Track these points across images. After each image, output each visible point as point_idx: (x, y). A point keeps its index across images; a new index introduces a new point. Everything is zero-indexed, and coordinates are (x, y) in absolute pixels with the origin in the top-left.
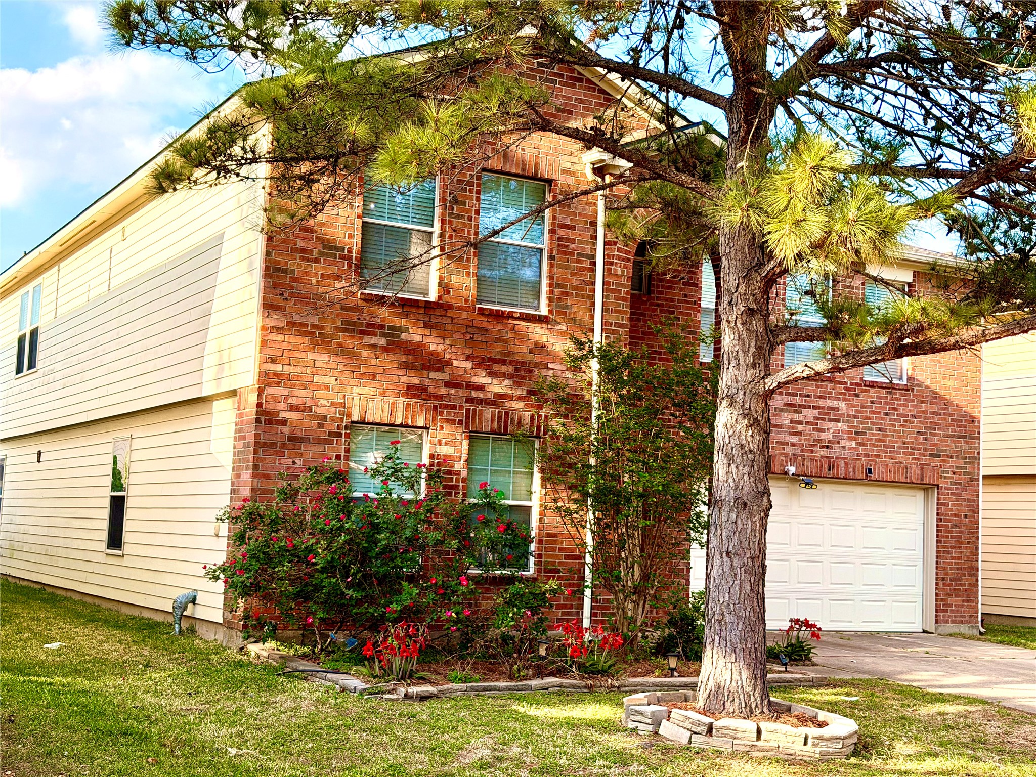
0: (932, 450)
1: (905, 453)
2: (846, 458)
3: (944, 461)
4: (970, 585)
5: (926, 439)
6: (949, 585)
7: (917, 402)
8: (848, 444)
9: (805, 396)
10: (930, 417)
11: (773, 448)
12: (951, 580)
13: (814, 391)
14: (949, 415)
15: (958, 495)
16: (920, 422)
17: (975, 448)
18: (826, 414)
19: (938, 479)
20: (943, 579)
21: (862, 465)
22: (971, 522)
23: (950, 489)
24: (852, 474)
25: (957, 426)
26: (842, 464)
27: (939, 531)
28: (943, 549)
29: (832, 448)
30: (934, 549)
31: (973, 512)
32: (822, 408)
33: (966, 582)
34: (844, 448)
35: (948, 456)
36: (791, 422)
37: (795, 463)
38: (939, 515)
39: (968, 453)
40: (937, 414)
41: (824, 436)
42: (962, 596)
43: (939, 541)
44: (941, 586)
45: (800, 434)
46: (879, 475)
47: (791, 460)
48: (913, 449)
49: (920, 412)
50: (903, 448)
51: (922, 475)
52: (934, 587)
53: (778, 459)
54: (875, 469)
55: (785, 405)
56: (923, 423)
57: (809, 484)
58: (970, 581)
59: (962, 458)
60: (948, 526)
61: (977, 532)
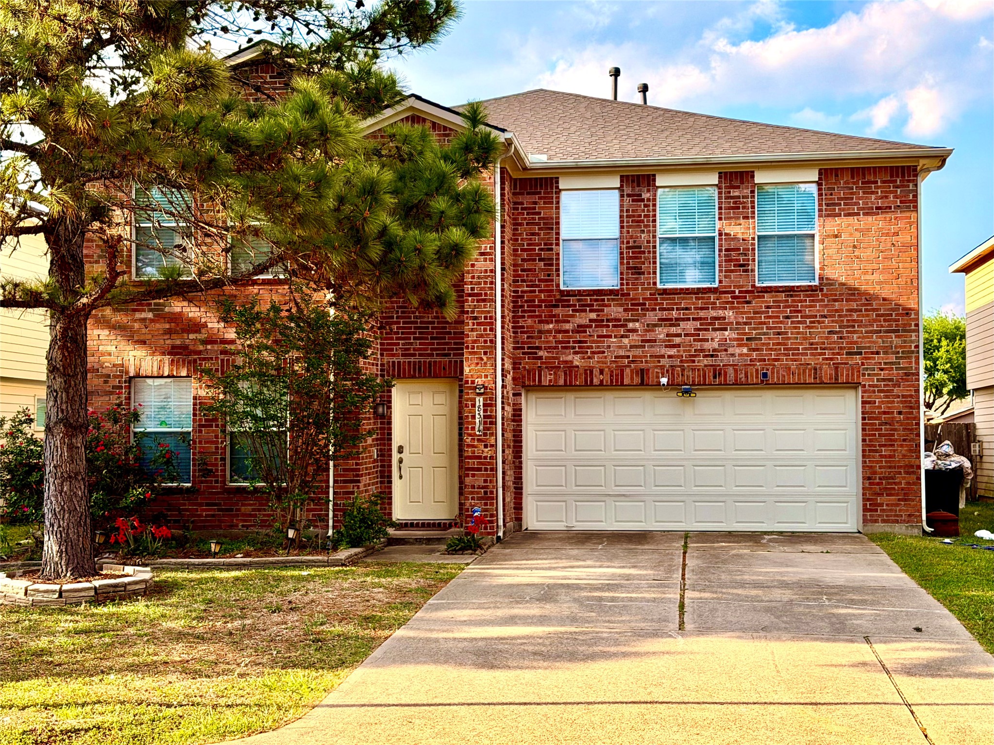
0: (850, 348)
1: (812, 354)
2: (735, 365)
3: (866, 358)
4: (908, 483)
5: (841, 338)
6: (878, 484)
7: (828, 301)
8: (737, 351)
9: (683, 309)
10: (846, 315)
11: (646, 362)
12: (880, 479)
13: (694, 304)
14: (874, 310)
15: (888, 391)
16: (833, 321)
17: (912, 342)
18: (710, 324)
19: (858, 377)
20: (869, 478)
21: (757, 370)
22: (908, 418)
23: (876, 386)
24: (743, 379)
25: (885, 320)
26: (731, 371)
27: (864, 430)
28: (869, 448)
29: (717, 356)
30: (861, 448)
31: (911, 408)
32: (704, 319)
33: (903, 480)
34: (733, 355)
35: (872, 353)
36: (668, 335)
37: (673, 374)
38: (863, 413)
39: (901, 347)
40: (856, 311)
41: (707, 345)
42: (898, 495)
43: (864, 440)
44: (867, 485)
45: (678, 346)
46: (778, 378)
47: (668, 371)
48: (824, 349)
49: (832, 311)
50: (811, 349)
51: (836, 374)
52: (861, 486)
53: (653, 373)
54: (773, 373)
55: (659, 320)
56: (836, 322)
57: (687, 392)
58: (908, 480)
59: (893, 353)
60: (875, 424)
61: (916, 429)
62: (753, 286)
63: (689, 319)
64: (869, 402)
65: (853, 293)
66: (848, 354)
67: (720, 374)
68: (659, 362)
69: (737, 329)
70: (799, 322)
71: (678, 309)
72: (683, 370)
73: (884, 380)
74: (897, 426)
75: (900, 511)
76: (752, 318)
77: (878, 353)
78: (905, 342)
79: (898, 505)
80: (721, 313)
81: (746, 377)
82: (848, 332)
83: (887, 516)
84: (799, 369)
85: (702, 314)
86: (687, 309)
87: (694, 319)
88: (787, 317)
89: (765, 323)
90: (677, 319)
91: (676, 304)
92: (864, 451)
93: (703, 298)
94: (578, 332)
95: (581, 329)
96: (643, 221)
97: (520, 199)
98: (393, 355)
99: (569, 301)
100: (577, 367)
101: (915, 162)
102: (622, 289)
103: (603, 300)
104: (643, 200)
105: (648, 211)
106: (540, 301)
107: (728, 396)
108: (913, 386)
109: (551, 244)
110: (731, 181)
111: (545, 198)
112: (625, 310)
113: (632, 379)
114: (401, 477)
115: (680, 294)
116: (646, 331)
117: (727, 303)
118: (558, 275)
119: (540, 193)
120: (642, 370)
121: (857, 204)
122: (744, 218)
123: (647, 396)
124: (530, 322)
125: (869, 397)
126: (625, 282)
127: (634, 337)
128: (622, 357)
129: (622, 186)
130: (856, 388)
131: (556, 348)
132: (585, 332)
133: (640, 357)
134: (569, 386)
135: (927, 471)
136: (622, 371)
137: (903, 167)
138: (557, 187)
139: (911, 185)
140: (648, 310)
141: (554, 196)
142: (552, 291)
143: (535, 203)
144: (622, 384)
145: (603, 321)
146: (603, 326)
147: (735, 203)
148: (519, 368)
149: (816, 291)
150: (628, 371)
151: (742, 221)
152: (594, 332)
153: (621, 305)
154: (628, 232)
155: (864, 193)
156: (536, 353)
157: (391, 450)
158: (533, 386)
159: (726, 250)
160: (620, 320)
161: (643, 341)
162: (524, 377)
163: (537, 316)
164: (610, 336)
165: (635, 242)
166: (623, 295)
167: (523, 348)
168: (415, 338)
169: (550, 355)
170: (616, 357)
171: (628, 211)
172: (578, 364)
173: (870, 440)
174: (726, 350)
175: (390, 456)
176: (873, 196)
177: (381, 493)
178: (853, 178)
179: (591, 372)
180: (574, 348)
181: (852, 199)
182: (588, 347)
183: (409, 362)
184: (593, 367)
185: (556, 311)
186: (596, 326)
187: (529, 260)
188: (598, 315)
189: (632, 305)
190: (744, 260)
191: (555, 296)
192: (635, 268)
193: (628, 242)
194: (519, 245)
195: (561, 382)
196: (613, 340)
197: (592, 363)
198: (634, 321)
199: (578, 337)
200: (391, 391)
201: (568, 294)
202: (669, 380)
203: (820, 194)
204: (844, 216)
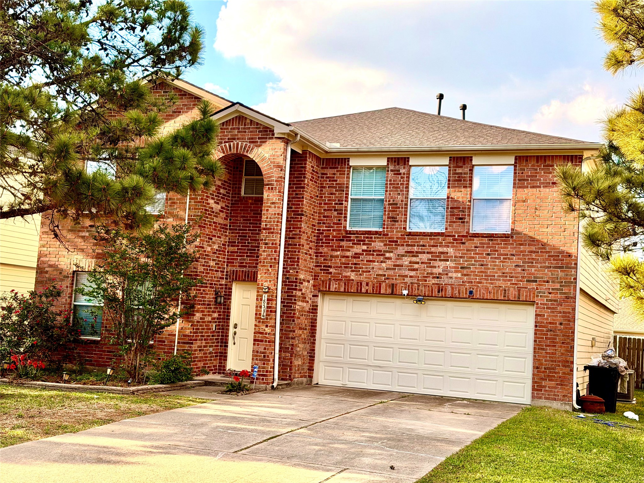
0: (529, 277)
1: (504, 280)
2: (452, 285)
3: (540, 285)
4: (564, 373)
5: (523, 270)
6: (543, 372)
7: (516, 245)
9: (421, 246)
10: (528, 255)
11: (396, 279)
12: (545, 369)
13: (428, 242)
14: (547, 252)
15: (553, 308)
16: (518, 259)
17: (571, 275)
18: (438, 256)
19: (534, 297)
20: (537, 368)
21: (466, 289)
22: (566, 328)
23: (545, 304)
24: (457, 294)
25: (554, 260)
26: (449, 288)
27: (535, 334)
28: (538, 347)
29: (441, 278)
30: (533, 347)
31: (569, 321)
32: (434, 253)
33: (561, 370)
34: (451, 278)
35: (544, 281)
36: (410, 263)
37: (412, 289)
38: (536, 322)
40: (534, 252)
41: (435, 271)
42: (556, 380)
43: (535, 341)
44: (536, 372)
45: (417, 270)
46: (480, 295)
47: (409, 286)
48: (512, 277)
49: (519, 252)
50: (503, 276)
51: (519, 295)
52: (532, 373)
53: (399, 286)
54: (476, 291)
55: (406, 252)
56: (521, 259)
57: (420, 301)
58: (564, 371)
59: (558, 283)
60: (543, 331)
61: (572, 336)
62: (468, 233)
63: (424, 253)
64: (540, 315)
65: (533, 241)
66: (528, 281)
67: (442, 290)
68: (404, 280)
69: (455, 260)
70: (496, 258)
71: (418, 246)
72: (419, 286)
73: (551, 300)
74: (558, 333)
75: (558, 392)
76: (465, 254)
77: (548, 282)
78: (567, 275)
79: (555, 388)
80: (445, 250)
81: (459, 293)
82: (528, 266)
83: (548, 395)
84: (494, 290)
85: (433, 249)
86: (423, 246)
87: (428, 253)
88: (488, 254)
89: (473, 258)
90: (417, 252)
91: (417, 242)
92: (535, 348)
93: (434, 239)
94: (355, 258)
95: (356, 256)
96: (399, 188)
97: (325, 171)
98: (234, 266)
99: (350, 237)
100: (353, 280)
101: (580, 152)
102: (384, 231)
103: (372, 238)
104: (400, 174)
105: (403, 181)
106: (333, 237)
107: (450, 305)
109: (342, 201)
110: (457, 163)
111: (340, 171)
112: (385, 245)
113: (386, 290)
114: (234, 344)
115: (420, 236)
116: (397, 259)
117: (450, 243)
118: (346, 221)
119: (338, 168)
120: (393, 285)
121: (540, 180)
122: (464, 187)
123: (398, 302)
124: (326, 249)
125: (540, 312)
126: (386, 226)
127: (389, 262)
128: (381, 275)
129: (388, 164)
130: (532, 305)
131: (341, 267)
132: (359, 258)
133: (391, 276)
134: (347, 293)
136: (380, 285)
137: (572, 156)
138: (348, 164)
140: (399, 245)
141: (346, 170)
142: (340, 230)
143: (334, 174)
144: (380, 293)
145: (370, 251)
146: (370, 255)
147: (459, 177)
148: (317, 279)
149: (509, 237)
150: (383, 285)
151: (463, 189)
152: (365, 258)
153: (382, 242)
154: (390, 194)
155: (544, 173)
156: (328, 270)
157: (228, 326)
158: (326, 291)
159: (451, 208)
160: (381, 251)
161: (394, 265)
162: (320, 285)
163: (330, 246)
164: (374, 261)
165: (393, 201)
166: (384, 235)
167: (321, 266)
168: (247, 256)
169: (337, 271)
170: (377, 275)
171: (390, 180)
172: (353, 278)
173: (540, 342)
174: (447, 274)
175: (228, 330)
176: (551, 175)
177: (220, 353)
178: (537, 162)
179: (361, 284)
180: (351, 268)
181: (536, 176)
182: (360, 268)
183: (243, 271)
184: (362, 281)
185: (342, 243)
186: (366, 255)
187: (328, 210)
188: (368, 248)
189: (390, 241)
190: (462, 215)
191: (342, 234)
192: (393, 218)
193: (389, 201)
194: (323, 200)
195: (342, 289)
196: (376, 264)
197: (362, 278)
198: (390, 252)
199: (355, 261)
200: (231, 289)
201: (351, 233)
202: (409, 292)
203: (515, 173)
204: (530, 188)
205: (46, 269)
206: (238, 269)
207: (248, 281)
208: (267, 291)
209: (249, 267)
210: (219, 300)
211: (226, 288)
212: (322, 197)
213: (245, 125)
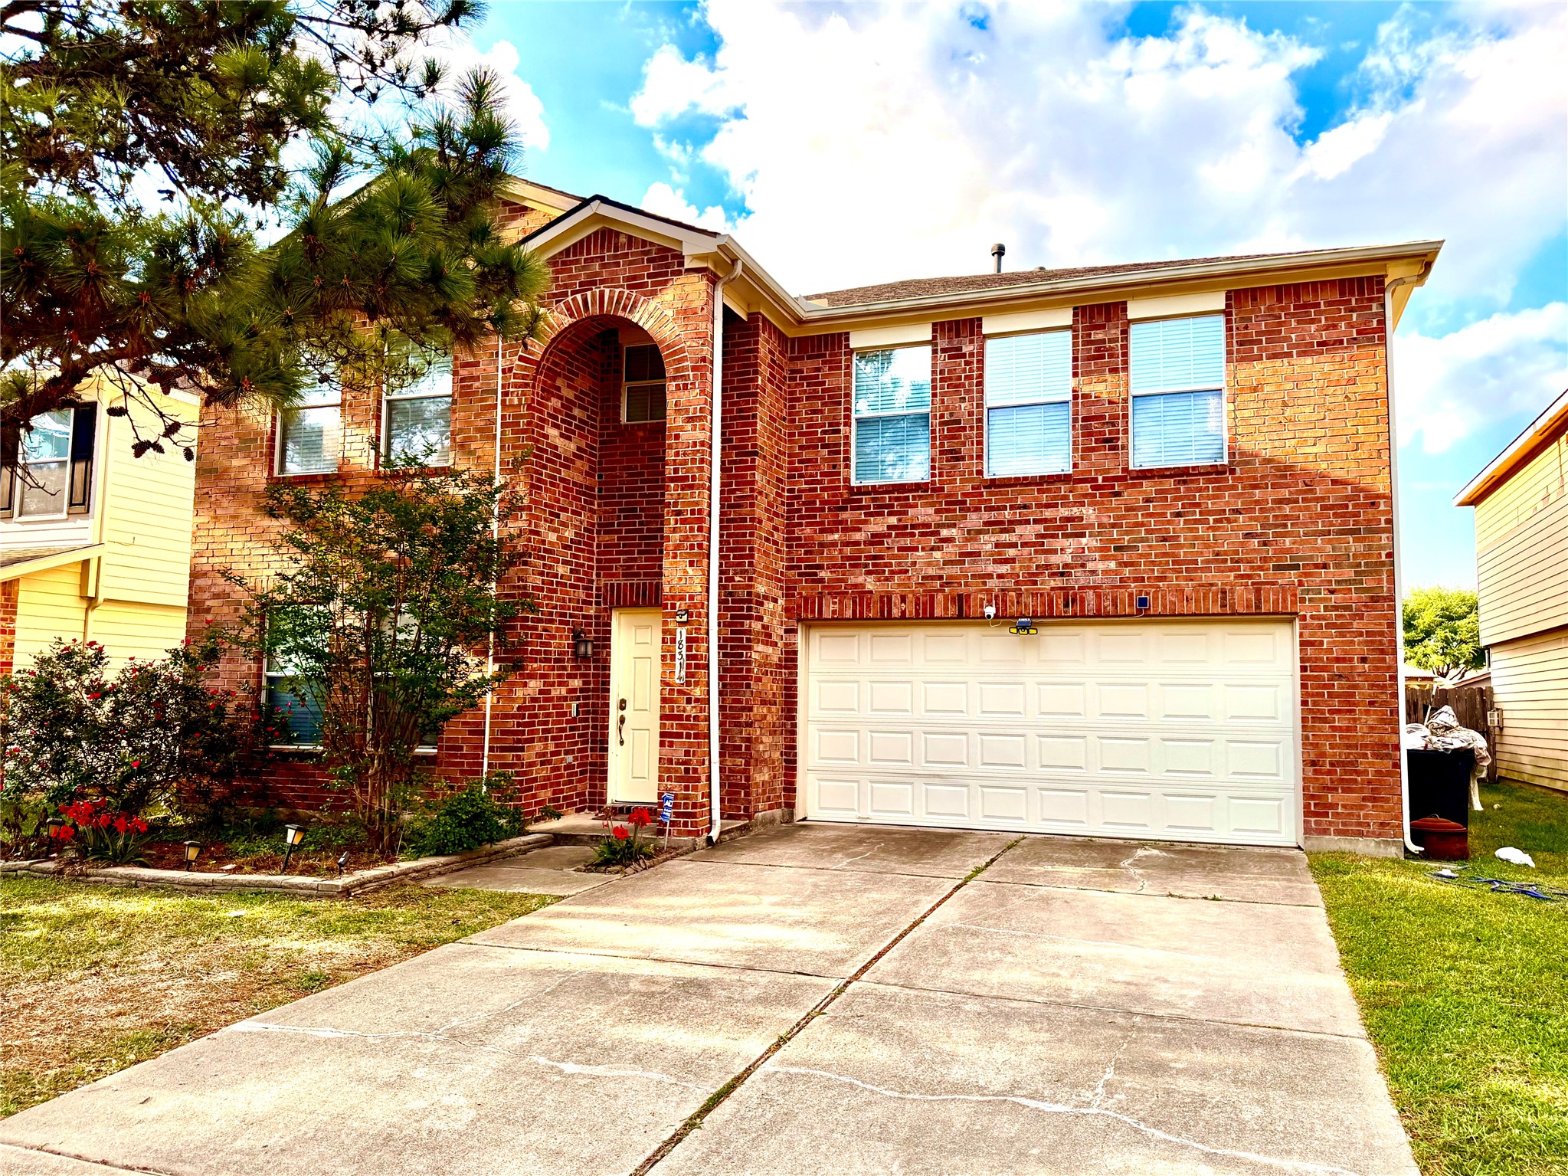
0: (1279, 559)
1: (1218, 570)
2: (1097, 587)
3: (1306, 575)
4: (1378, 773)
5: (1265, 544)
6: (1329, 772)
7: (1244, 488)
8: (1101, 566)
10: (1273, 509)
11: (966, 584)
12: (1332, 764)
13: (1035, 499)
14: (1317, 500)
15: (1342, 626)
16: (1251, 519)
17: (1381, 548)
18: (1060, 528)
19: (1294, 603)
20: (1313, 763)
21: (1131, 595)
22: (1377, 669)
23: (1324, 618)
24: (1110, 608)
25: (1335, 515)
26: (1090, 596)
27: (1304, 686)
28: (1312, 715)
29: (1070, 574)
30: (1299, 716)
31: (1382, 652)
32: (1051, 520)
33: (1370, 766)
34: (1093, 572)
35: (1317, 566)
36: (997, 545)
37: (1004, 602)
38: (1302, 660)
39: (1364, 556)
40: (1288, 501)
41: (1054, 559)
42: (1361, 791)
43: (1304, 703)
44: (1310, 774)
45: (1012, 560)
46: (1164, 606)
47: (997, 597)
48: (1237, 562)
49: (1251, 503)
50: (1216, 561)
51: (1258, 600)
52: (1301, 775)
53: (975, 599)
55: (986, 524)
56: (1256, 519)
57: (1024, 628)
58: (1378, 767)
59: (1351, 566)
60: (1322, 678)
61: (1391, 686)
62: (1125, 470)
63: (1027, 522)
64: (1311, 644)
65: (1283, 473)
66: (1276, 568)
67: (1074, 600)
68: (985, 584)
69: (1100, 534)
70: (1196, 521)
71: (1012, 507)
72: (1019, 596)
73: (1336, 608)
74: (1358, 680)
75: (1366, 816)
76: (1123, 517)
77: (1325, 566)
79: (1362, 807)
80: (1075, 511)
81: (1115, 604)
82: (1276, 535)
83: (1344, 824)
84: (1198, 592)
85: (1048, 513)
86: (1025, 507)
87: (1036, 522)
88: (1179, 515)
89: (1142, 524)
90: (1011, 522)
91: (1010, 500)
92: (1304, 719)
93: (1048, 491)
94: (872, 544)
95: (877, 539)
96: (963, 385)
97: (799, 365)
98: (613, 575)
99: (861, 500)
100: (871, 592)
101: (1379, 268)
102: (933, 483)
103: (907, 498)
104: (963, 356)
105: (971, 370)
106: (823, 502)
107: (1091, 635)
108: (1385, 617)
109: (838, 424)
110: (1092, 318)
111: (830, 362)
112: (937, 512)
113: (946, 609)
114: (622, 743)
115: (1015, 485)
116: (967, 540)
118: (848, 466)
119: (824, 356)
120: (960, 596)
121: (1288, 339)
122: (1112, 371)
123: (971, 635)
124: (808, 531)
125: (1311, 635)
126: (937, 472)
127: (949, 548)
128: (932, 578)
129: (934, 338)
130: (1291, 621)
131: (843, 566)
132: (882, 543)
133: (956, 577)
134: (860, 620)
135: (1411, 753)
136: (932, 598)
137: (1360, 279)
138: (847, 346)
139: (1374, 305)
140: (969, 510)
141: (843, 358)
142: (838, 488)
143: (818, 370)
144: (932, 617)
145: (906, 527)
146: (906, 535)
147: (1097, 350)
148: (793, 595)
149: (1224, 473)
150: (940, 597)
151: (1108, 376)
152: (894, 542)
153: (932, 505)
154: (943, 401)
155: (1298, 322)
156: (816, 574)
157: (607, 705)
158: (813, 619)
159: (1084, 419)
160: (929, 526)
161: (961, 554)
162: (799, 606)
163: (818, 524)
164: (916, 549)
165: (951, 415)
166: (934, 490)
167: (799, 567)
168: (640, 552)
169: (834, 576)
170: (923, 578)
171: (942, 372)
172: (871, 588)
173: (1315, 703)
175: (607, 713)
176: (1313, 327)
177: (591, 764)
178: (1280, 300)
179: (890, 599)
180: (866, 566)
181: (1280, 332)
182: (886, 565)
183: (632, 585)
184: (892, 593)
185: (844, 515)
186: (897, 536)
187: (808, 447)
188: (900, 520)
189: (947, 503)
190: (1110, 432)
191: (842, 494)
192: (951, 452)
193: (942, 416)
194: (796, 428)
195: (849, 614)
196: (921, 553)
197: (890, 586)
198: (949, 526)
199: (873, 551)
200: (609, 625)
201: (860, 491)
202: (997, 609)
203: (1229, 329)
204: (1268, 358)
205: (208, 603)
206: (622, 581)
207: (644, 605)
208: (685, 618)
209: (646, 575)
210: (582, 649)
211: (597, 624)
212: (794, 421)
213: (616, 250)
